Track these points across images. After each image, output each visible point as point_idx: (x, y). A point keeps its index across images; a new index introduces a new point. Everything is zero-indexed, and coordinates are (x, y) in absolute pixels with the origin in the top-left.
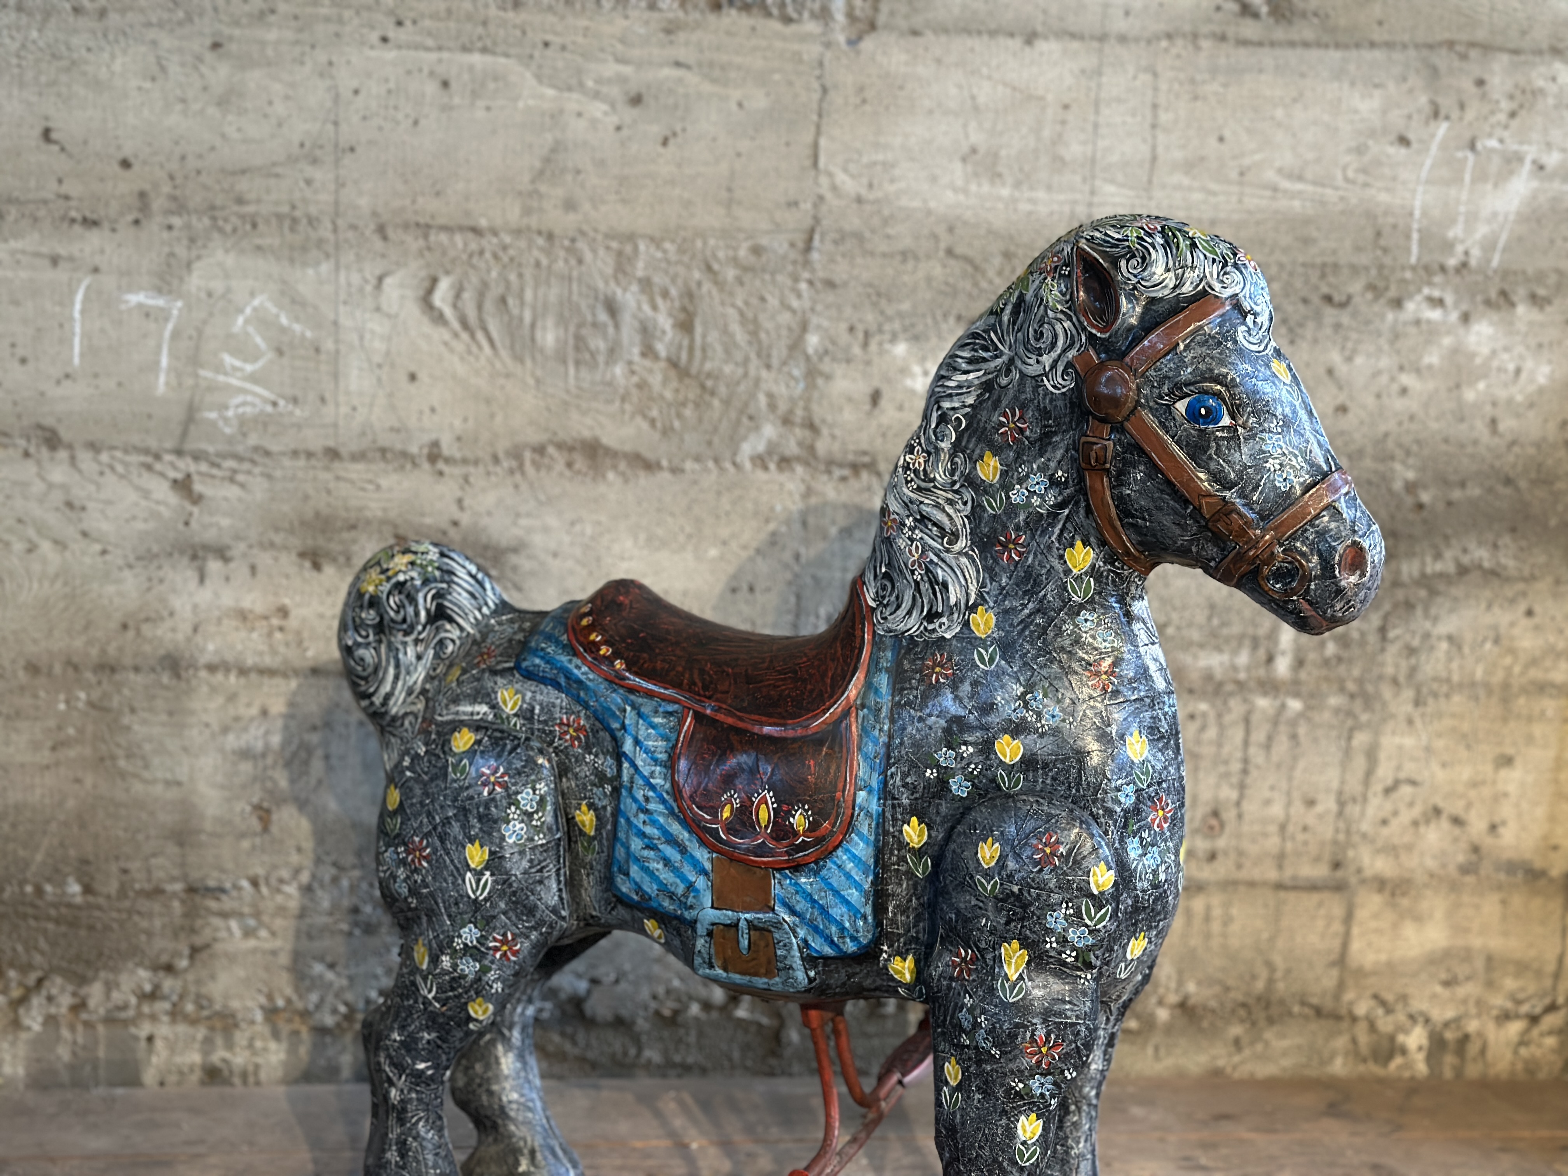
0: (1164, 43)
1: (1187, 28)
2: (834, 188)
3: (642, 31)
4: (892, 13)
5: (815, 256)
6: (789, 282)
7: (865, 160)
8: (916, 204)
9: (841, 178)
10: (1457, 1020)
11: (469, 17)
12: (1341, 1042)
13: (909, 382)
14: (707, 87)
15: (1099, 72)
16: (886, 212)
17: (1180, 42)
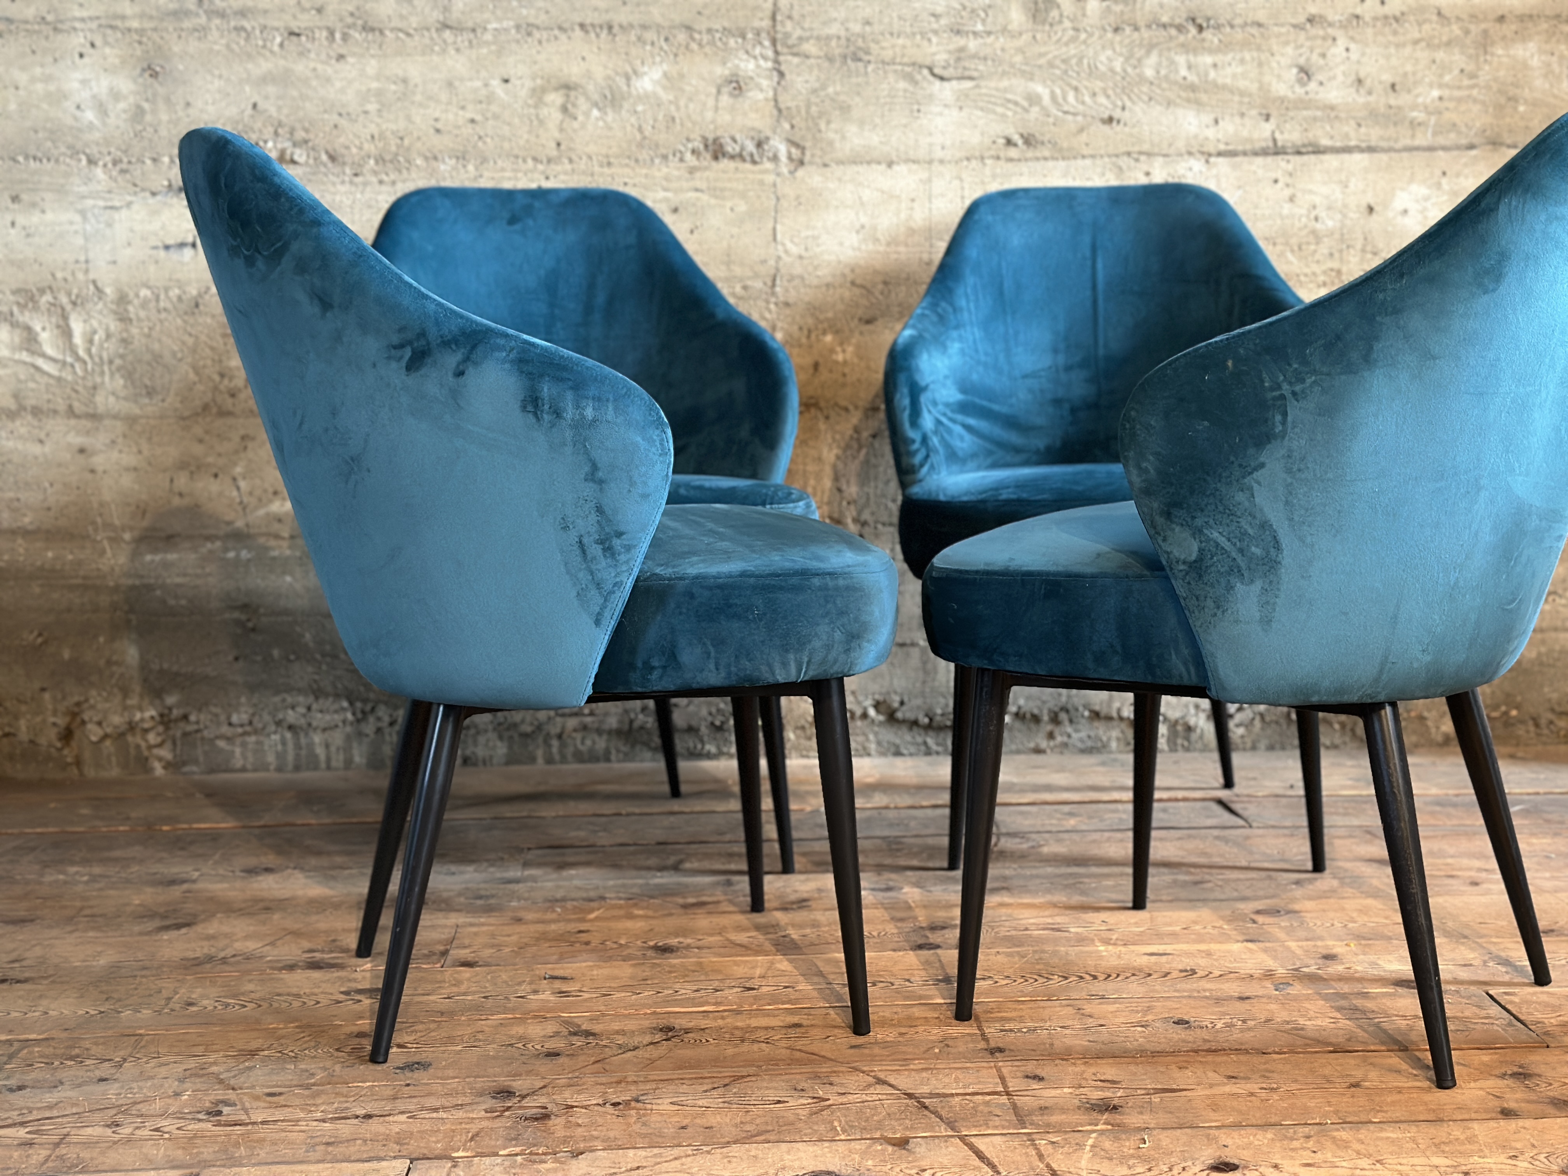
0: (965, 163)
1: (977, 154)
2: (786, 252)
3: (676, 173)
4: (813, 156)
5: (778, 289)
6: (763, 304)
7: (803, 234)
8: (833, 258)
9: (789, 245)
10: (1183, 717)
11: (584, 173)
12: (1115, 733)
13: (834, 357)
14: (713, 201)
15: (929, 180)
16: (816, 263)
17: (974, 163)
